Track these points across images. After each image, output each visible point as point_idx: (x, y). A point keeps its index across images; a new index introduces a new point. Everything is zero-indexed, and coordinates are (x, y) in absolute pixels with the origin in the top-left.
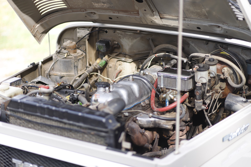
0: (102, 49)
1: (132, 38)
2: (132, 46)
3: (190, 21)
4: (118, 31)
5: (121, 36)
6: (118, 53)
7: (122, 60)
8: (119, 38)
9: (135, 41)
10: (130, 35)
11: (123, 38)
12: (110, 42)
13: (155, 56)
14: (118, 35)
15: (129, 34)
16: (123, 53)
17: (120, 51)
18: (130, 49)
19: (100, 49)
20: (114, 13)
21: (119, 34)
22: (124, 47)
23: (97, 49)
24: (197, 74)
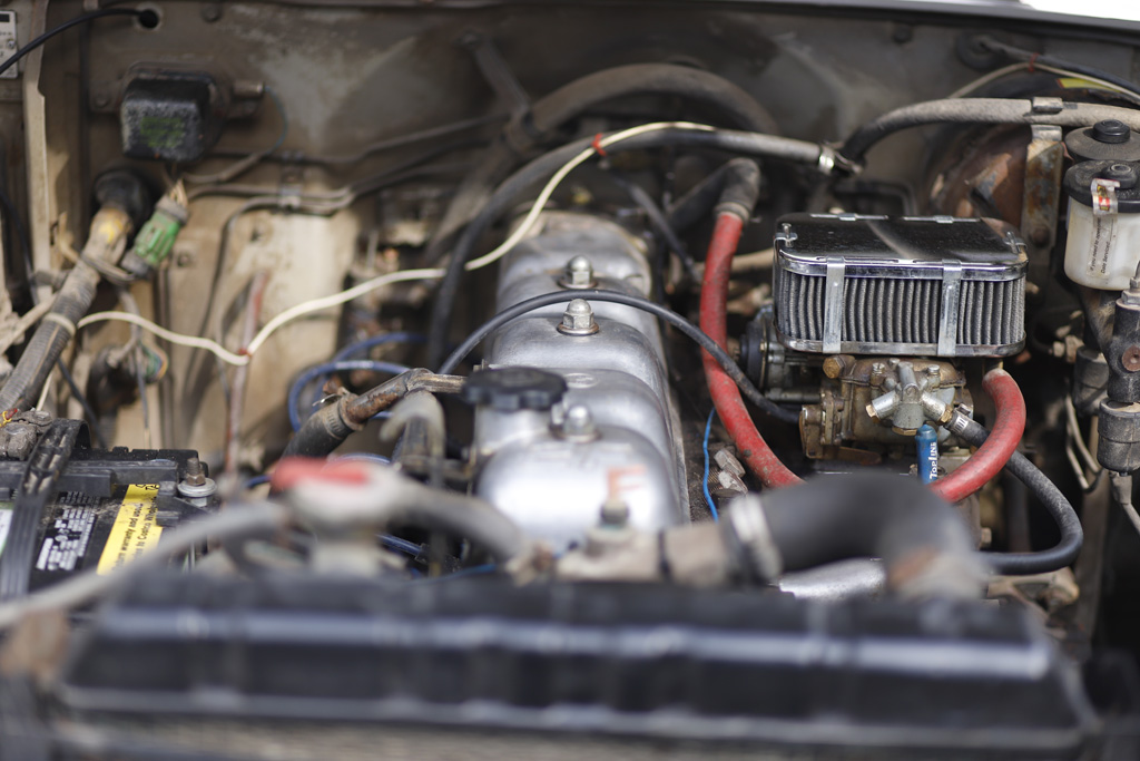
0: (170, 144)
1: (350, 45)
2: (352, 101)
5: (269, 39)
6: (252, 159)
7: (284, 202)
8: (252, 58)
9: (375, 62)
10: (339, 27)
11: (284, 52)
12: (212, 88)
13: (588, 153)
14: (247, 31)
16: (286, 155)
17: (263, 142)
18: (335, 123)
19: (153, 144)
21: (248, 24)
22: (290, 116)
23: (134, 147)
24: (1105, 235)
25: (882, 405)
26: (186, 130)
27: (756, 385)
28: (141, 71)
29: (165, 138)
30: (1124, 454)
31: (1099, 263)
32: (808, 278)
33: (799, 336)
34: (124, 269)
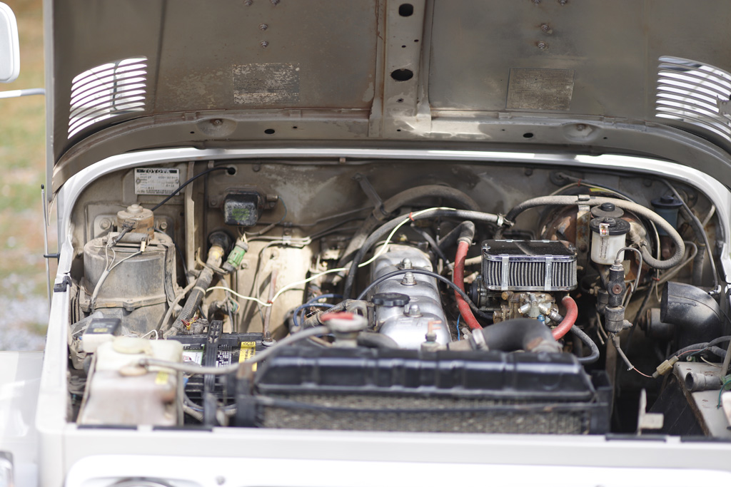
0: (243, 219)
1: (311, 180)
2: (311, 202)
3: (511, 118)
4: (268, 166)
5: (279, 178)
6: (272, 225)
7: (284, 242)
8: (272, 186)
9: (321, 187)
10: (307, 173)
11: (285, 183)
12: (259, 197)
13: (408, 220)
14: (270, 175)
15: (304, 169)
16: (285, 224)
17: (276, 219)
18: (305, 211)
19: (237, 219)
20: (288, 115)
21: (271, 172)
22: (287, 208)
23: (229, 220)
24: (605, 244)
25: (524, 309)
26: (250, 213)
27: (475, 304)
28: (231, 191)
29: (242, 216)
30: (615, 326)
31: (603, 254)
32: (495, 262)
33: (492, 284)
34: (223, 269)
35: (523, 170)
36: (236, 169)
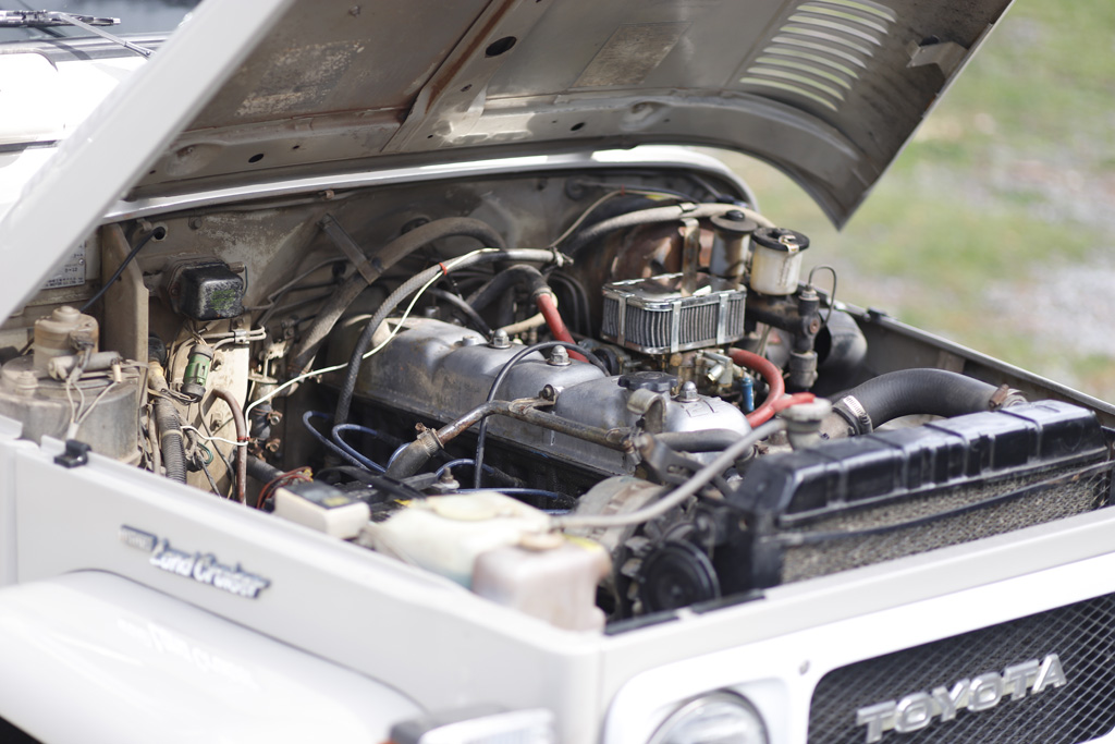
0: (226, 307)
1: (269, 233)
2: (269, 268)
3: (569, 103)
4: (211, 218)
9: (282, 241)
10: (264, 222)
11: (234, 243)
13: (440, 274)
14: (215, 233)
15: (260, 217)
19: (217, 308)
23: (206, 312)
24: (787, 265)
25: (716, 373)
26: (236, 296)
29: (224, 303)
30: (809, 379)
31: (783, 280)
32: (657, 313)
35: (535, 181)
36: (166, 228)
